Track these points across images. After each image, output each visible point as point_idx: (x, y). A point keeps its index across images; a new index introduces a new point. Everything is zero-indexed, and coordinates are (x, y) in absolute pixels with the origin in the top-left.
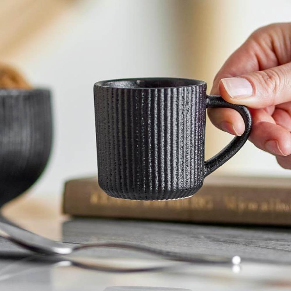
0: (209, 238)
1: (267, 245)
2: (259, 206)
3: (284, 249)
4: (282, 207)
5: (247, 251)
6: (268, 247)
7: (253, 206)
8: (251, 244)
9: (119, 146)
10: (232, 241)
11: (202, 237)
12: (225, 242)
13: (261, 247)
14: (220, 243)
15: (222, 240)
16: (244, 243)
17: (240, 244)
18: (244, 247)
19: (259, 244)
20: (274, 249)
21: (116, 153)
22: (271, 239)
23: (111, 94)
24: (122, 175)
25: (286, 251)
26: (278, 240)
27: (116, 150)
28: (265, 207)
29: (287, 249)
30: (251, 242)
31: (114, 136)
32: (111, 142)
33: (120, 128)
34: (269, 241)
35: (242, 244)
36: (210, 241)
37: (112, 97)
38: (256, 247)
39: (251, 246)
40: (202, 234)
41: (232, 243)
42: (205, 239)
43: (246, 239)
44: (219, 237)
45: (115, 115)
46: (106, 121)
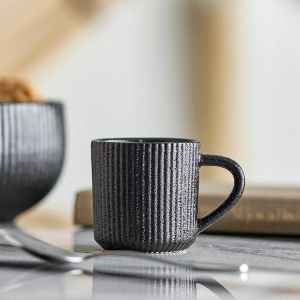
0: (217, 247)
1: (274, 254)
2: (266, 216)
3: (290, 258)
4: (288, 216)
5: (253, 259)
6: (274, 256)
7: (260, 216)
8: (258, 253)
9: (109, 199)
10: (239, 250)
11: (211, 246)
12: (233, 250)
13: (268, 256)
14: (228, 252)
15: (229, 249)
16: (251, 252)
17: (248, 253)
18: (251, 256)
19: (266, 253)
20: (281, 257)
21: (106, 205)
22: (277, 248)
23: (103, 148)
24: (112, 227)
25: (292, 259)
26: (284, 249)
27: (106, 203)
28: (271, 217)
29: (293, 258)
30: (258, 251)
31: (105, 189)
32: (102, 195)
33: (110, 182)
34: (275, 250)
35: (249, 253)
36: (218, 250)
37: (103, 151)
38: (263, 255)
39: (258, 255)
40: (210, 243)
41: (240, 252)
42: (214, 248)
43: (253, 248)
44: (227, 246)
45: (106, 168)
46: (98, 175)
